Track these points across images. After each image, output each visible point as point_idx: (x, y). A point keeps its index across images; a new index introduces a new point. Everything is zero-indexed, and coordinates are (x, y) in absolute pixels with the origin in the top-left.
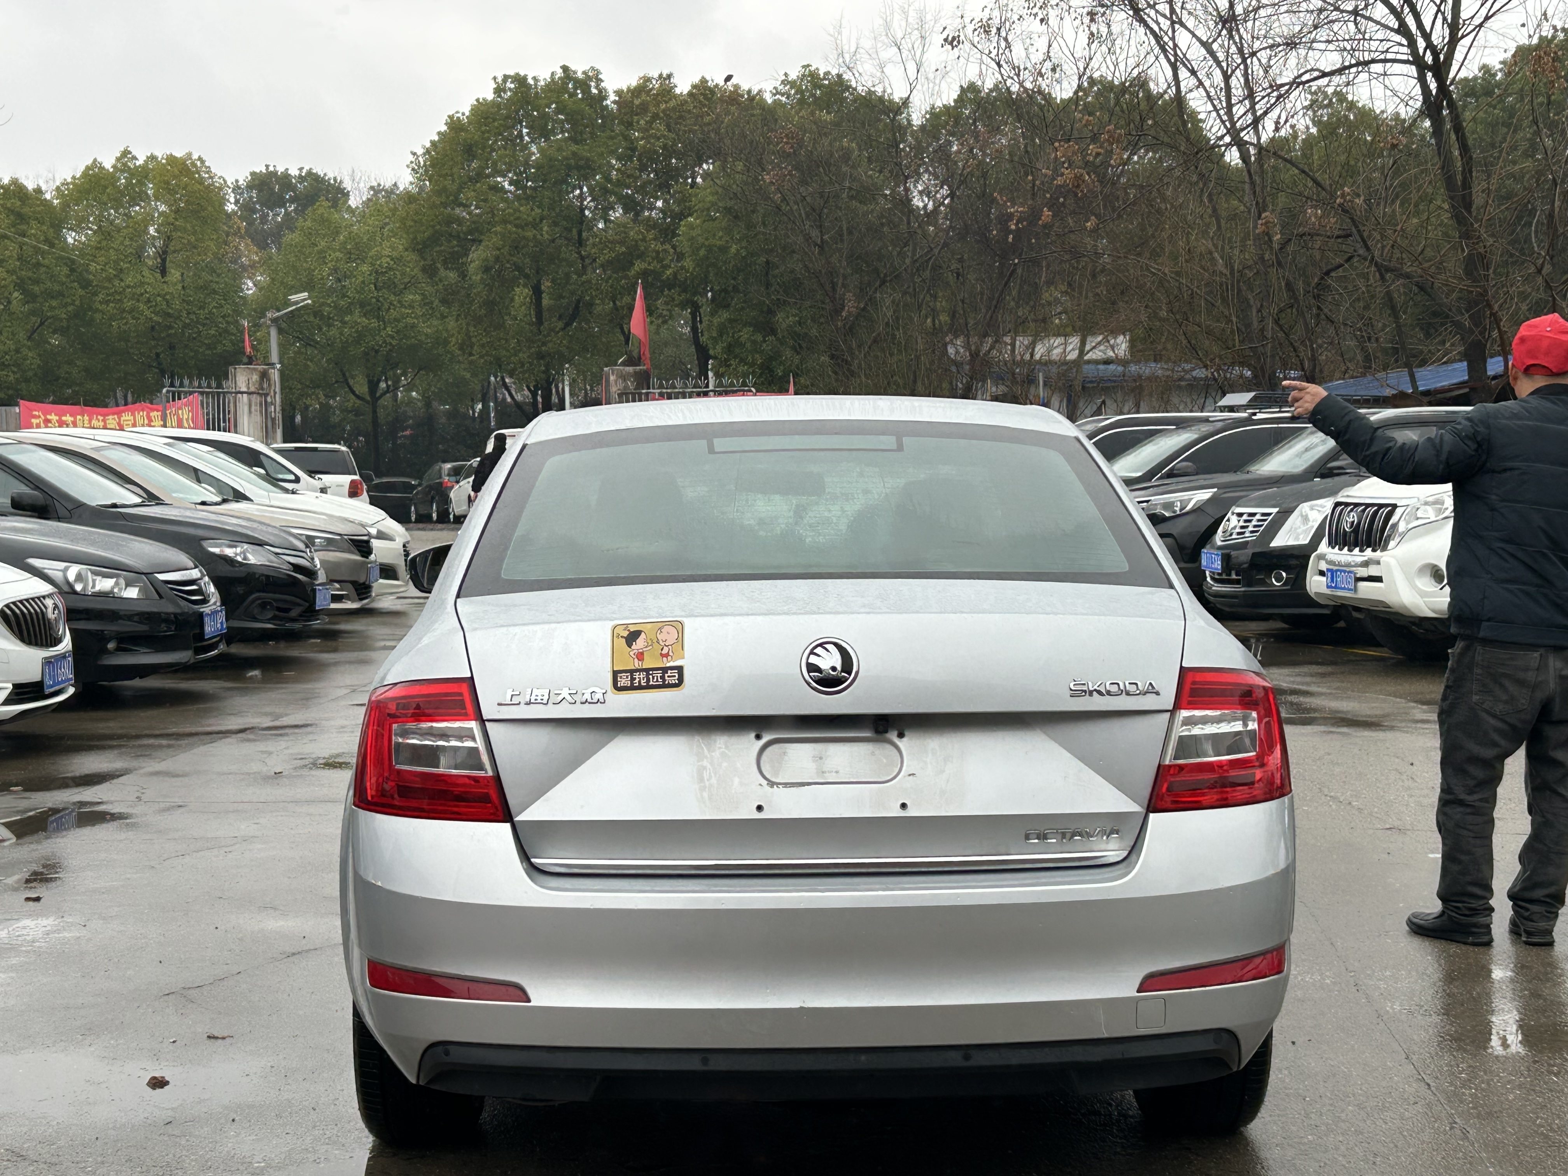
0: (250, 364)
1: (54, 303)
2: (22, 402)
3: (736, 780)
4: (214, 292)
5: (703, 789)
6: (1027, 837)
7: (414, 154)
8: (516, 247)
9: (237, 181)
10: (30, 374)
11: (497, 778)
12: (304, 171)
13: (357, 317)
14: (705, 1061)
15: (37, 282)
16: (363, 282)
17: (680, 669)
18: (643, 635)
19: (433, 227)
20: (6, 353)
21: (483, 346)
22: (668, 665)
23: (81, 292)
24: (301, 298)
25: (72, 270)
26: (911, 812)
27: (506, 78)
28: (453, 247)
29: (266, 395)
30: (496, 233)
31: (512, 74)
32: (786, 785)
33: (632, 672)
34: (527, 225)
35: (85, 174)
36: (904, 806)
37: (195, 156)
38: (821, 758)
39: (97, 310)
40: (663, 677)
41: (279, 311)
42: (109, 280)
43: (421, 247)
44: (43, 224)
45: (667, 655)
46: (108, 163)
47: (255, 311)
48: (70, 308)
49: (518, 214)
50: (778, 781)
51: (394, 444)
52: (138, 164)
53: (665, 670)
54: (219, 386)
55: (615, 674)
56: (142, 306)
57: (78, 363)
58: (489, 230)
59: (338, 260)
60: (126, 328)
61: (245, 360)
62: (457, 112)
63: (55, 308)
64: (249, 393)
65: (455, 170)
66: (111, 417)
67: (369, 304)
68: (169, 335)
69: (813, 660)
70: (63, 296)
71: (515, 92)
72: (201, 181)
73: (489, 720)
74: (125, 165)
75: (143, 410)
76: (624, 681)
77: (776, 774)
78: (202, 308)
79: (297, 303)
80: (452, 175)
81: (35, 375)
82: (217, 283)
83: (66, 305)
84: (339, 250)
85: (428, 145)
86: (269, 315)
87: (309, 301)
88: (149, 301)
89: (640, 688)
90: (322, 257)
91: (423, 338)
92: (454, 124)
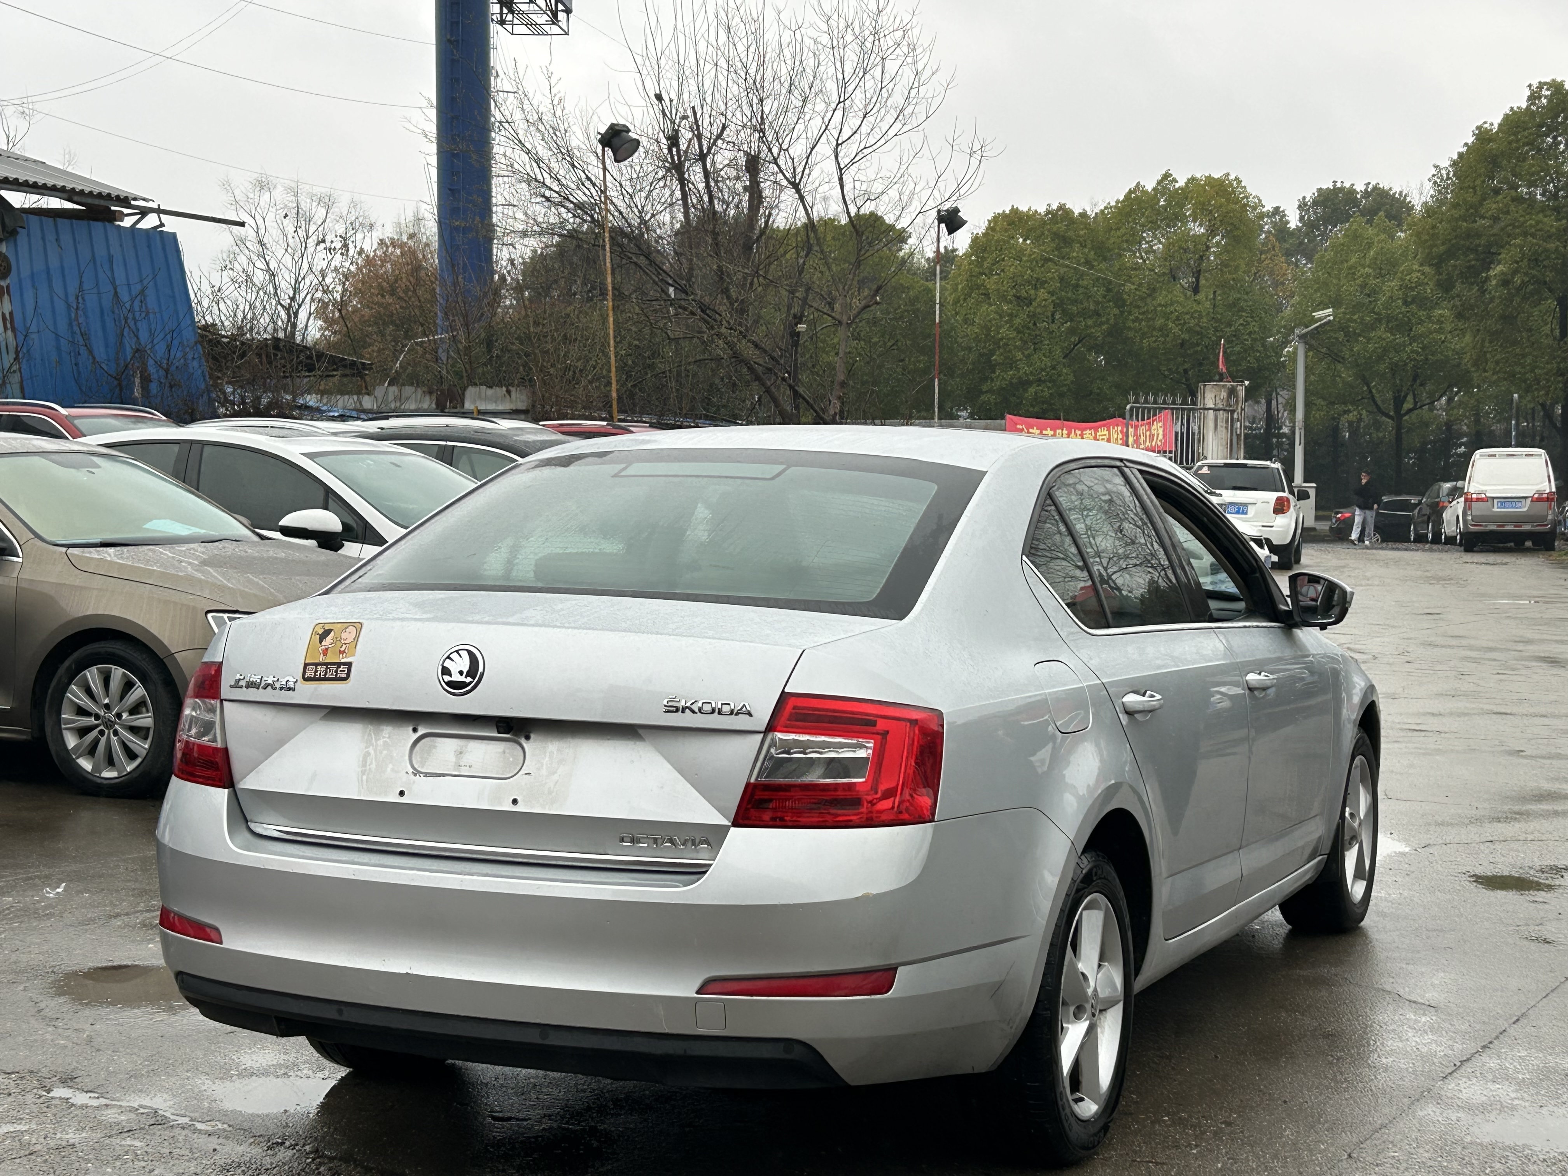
0: (1221, 380)
1: (1090, 322)
2: (1008, 416)
3: (390, 766)
4: (1242, 310)
5: (363, 773)
6: (622, 840)
7: (1436, 167)
8: (1536, 260)
9: (1304, 198)
10: (1065, 389)
11: (226, 750)
12: (1371, 186)
13: (1381, 332)
14: (340, 1012)
15: (1075, 302)
16: (1391, 297)
17: (349, 665)
18: (332, 634)
19: (1450, 241)
20: (1042, 370)
21: (1497, 363)
22: (343, 661)
23: (1116, 311)
24: (1325, 314)
25: (1109, 290)
26: (519, 808)
27: (1541, 85)
28: (1469, 261)
29: (1233, 412)
30: (1515, 246)
31: (1548, 80)
32: (427, 775)
33: (316, 665)
34: (1550, 237)
35: (1128, 196)
36: (515, 802)
37: (1232, 177)
38: (461, 753)
39: (1130, 329)
40: (336, 672)
41: (1307, 327)
42: (1142, 299)
43: (1437, 262)
44: (1085, 246)
45: (342, 652)
46: (1150, 186)
47: (1284, 327)
48: (1105, 327)
49: (1540, 226)
50: (422, 771)
51: (1447, 462)
52: (1177, 186)
53: (339, 665)
54: (1194, 403)
55: (306, 665)
56: (1171, 325)
57: (1110, 379)
58: (1508, 243)
59: (1368, 275)
60: (1155, 345)
61: (1217, 377)
62: (1485, 123)
63: (1091, 327)
64: (1214, 410)
65: (1478, 182)
66: (1088, 432)
67: (1396, 320)
68: (1196, 352)
69: (448, 664)
70: (1099, 315)
71: (1550, 99)
72: (1237, 201)
73: (226, 700)
74: (1165, 188)
75: (1117, 425)
76: (310, 673)
77: (423, 764)
78: (1229, 325)
79: (1320, 319)
80: (1474, 188)
81: (1069, 390)
82: (1246, 301)
83: (1102, 323)
84: (1369, 266)
85: (1455, 157)
86: (1297, 331)
87: (1331, 318)
88: (1178, 319)
89: (320, 679)
90: (1352, 273)
91: (1450, 353)
92: (1483, 135)
